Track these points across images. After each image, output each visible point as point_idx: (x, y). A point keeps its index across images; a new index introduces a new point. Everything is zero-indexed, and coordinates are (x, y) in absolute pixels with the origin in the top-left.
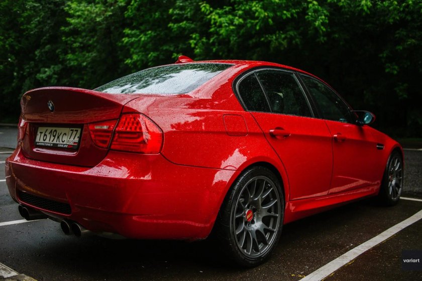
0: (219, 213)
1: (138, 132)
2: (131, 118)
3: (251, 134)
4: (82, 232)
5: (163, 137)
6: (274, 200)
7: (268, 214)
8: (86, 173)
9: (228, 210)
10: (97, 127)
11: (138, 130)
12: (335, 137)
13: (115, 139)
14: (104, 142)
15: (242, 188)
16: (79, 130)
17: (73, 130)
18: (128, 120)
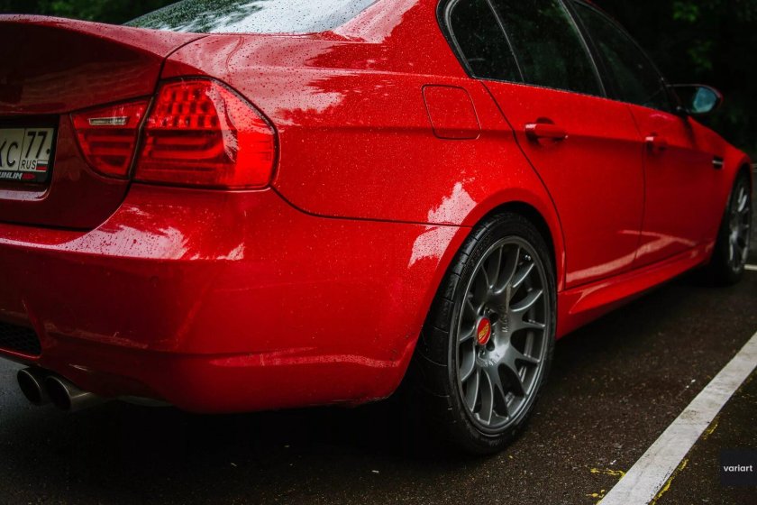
0: (421, 335)
1: (209, 132)
2: (186, 94)
3: (488, 134)
4: (72, 398)
5: (276, 143)
6: (535, 291)
7: (525, 325)
8: (72, 246)
9: (442, 326)
10: (97, 122)
11: (208, 126)
12: (649, 142)
13: (145, 153)
14: (118, 162)
15: (473, 268)
16: (50, 132)
17: (33, 134)
18: (179, 98)
